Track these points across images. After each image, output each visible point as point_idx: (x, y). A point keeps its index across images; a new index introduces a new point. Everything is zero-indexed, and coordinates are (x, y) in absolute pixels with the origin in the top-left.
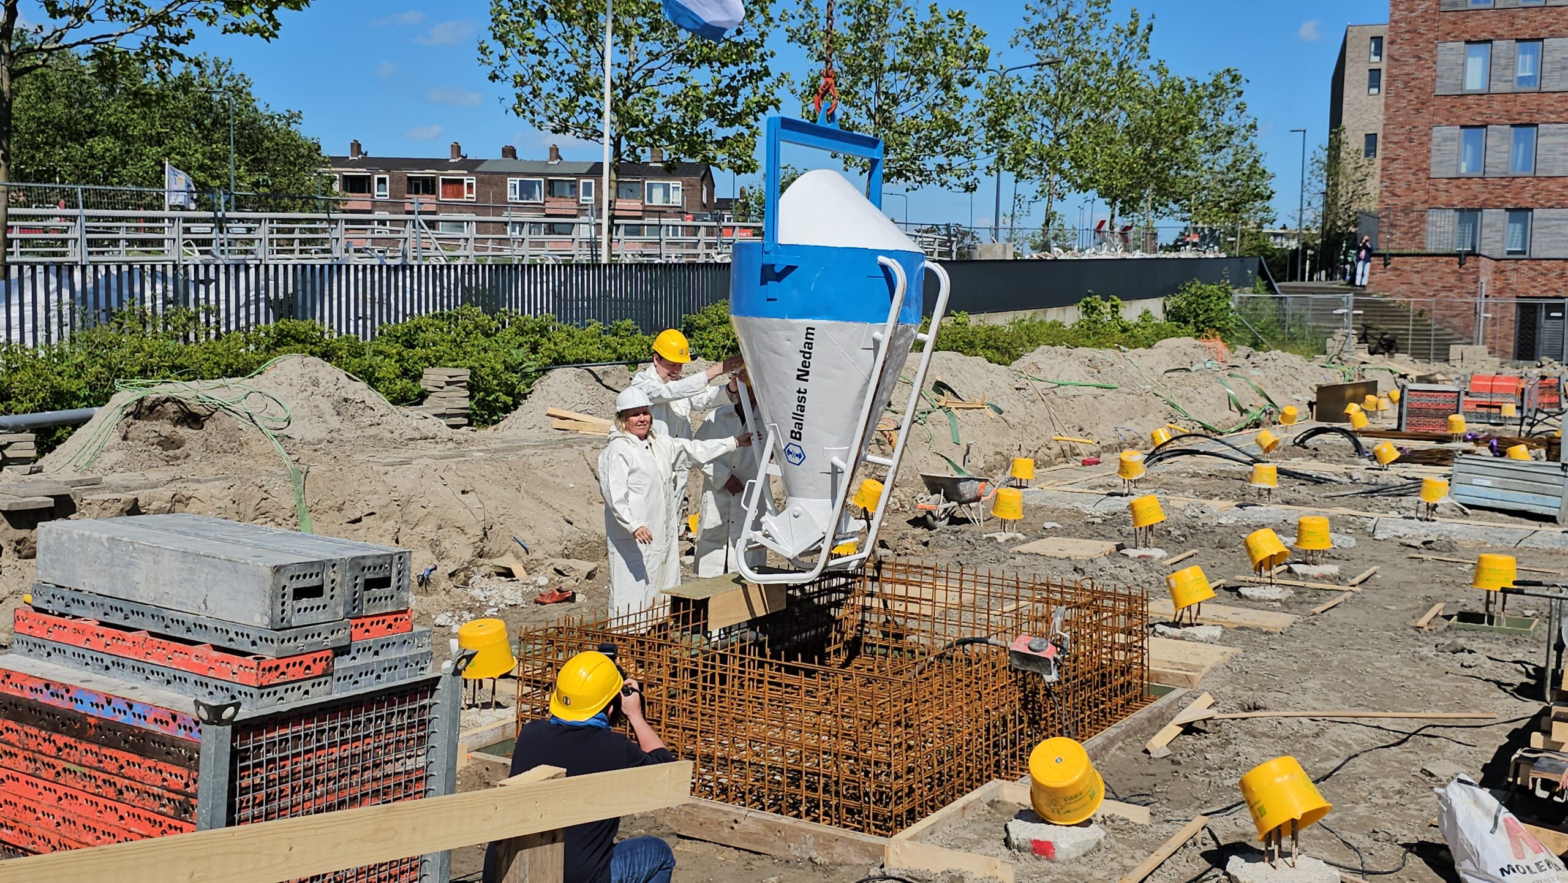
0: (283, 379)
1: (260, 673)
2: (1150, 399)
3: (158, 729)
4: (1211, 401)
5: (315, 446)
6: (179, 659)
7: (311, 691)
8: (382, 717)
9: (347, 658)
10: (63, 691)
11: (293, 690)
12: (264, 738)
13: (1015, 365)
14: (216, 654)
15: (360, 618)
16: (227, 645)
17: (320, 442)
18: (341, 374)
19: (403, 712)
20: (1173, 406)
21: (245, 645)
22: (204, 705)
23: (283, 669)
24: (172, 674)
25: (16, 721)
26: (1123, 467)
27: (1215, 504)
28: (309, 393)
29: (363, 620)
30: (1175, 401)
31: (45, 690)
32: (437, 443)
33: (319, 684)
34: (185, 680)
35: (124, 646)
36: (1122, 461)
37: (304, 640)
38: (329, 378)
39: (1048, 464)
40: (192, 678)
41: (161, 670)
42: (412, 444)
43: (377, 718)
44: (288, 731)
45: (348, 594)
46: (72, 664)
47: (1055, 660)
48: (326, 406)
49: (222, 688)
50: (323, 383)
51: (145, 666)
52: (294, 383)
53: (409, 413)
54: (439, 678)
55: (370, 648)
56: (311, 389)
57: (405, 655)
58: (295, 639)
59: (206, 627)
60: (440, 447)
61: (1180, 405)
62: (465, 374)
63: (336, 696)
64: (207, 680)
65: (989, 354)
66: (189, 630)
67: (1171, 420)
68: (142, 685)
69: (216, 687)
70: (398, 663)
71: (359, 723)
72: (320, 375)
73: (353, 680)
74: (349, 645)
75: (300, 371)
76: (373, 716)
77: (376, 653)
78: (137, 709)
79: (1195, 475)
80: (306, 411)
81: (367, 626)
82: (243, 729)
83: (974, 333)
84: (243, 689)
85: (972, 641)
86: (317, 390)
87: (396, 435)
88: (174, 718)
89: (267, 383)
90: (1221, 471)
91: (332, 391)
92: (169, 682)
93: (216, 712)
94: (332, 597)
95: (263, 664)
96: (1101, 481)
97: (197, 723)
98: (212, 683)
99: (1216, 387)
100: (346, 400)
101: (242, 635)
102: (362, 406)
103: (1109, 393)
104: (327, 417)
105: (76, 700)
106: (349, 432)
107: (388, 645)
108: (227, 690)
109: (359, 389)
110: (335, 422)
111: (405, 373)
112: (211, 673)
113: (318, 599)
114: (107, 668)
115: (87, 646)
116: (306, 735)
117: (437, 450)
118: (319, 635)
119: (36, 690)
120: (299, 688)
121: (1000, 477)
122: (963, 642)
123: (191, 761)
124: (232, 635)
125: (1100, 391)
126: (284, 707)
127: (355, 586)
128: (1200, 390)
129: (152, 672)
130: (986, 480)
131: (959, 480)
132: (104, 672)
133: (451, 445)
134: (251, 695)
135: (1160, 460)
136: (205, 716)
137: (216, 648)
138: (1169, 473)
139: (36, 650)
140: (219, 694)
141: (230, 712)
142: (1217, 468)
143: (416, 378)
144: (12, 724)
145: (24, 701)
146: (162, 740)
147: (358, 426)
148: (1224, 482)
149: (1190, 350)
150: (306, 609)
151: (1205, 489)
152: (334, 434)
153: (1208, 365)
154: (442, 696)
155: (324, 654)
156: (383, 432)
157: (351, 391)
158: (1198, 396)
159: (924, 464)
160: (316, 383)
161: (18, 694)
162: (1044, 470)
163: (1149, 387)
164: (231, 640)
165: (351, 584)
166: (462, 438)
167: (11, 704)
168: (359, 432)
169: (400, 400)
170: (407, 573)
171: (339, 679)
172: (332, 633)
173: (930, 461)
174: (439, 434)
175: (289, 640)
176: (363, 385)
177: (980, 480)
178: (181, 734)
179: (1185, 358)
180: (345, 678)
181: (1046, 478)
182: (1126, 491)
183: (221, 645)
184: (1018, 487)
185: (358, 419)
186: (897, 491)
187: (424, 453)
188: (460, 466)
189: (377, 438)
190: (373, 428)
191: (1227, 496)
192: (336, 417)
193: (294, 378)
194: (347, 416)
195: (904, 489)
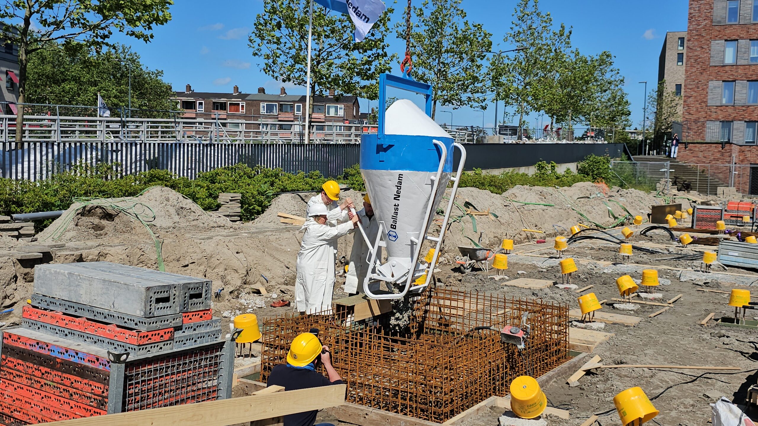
0: (152, 197)
1: (139, 338)
2: (570, 212)
3: (90, 365)
4: (600, 213)
5: (167, 230)
6: (101, 331)
7: (163, 347)
8: (197, 361)
9: (180, 332)
10: (45, 346)
11: (154, 347)
12: (140, 370)
13: (504, 194)
14: (118, 329)
15: (187, 313)
16: (123, 325)
17: (169, 228)
18: (180, 195)
19: (207, 358)
20: (581, 215)
21: (132, 325)
22: (112, 354)
23: (150, 337)
24: (97, 338)
25: (23, 360)
26: (557, 244)
27: (602, 263)
28: (164, 204)
29: (189, 314)
30: (582, 212)
31: (36, 345)
32: (225, 229)
33: (167, 344)
34: (103, 342)
35: (75, 325)
36: (556, 241)
37: (160, 323)
38: (174, 197)
39: (520, 242)
40: (106, 341)
41: (92, 337)
42: (213, 230)
43: (194, 361)
44: (152, 367)
45: (181, 299)
46: (49, 333)
47: (523, 338)
48: (172, 211)
49: (121, 346)
50: (171, 200)
51: (84, 334)
52: (158, 200)
53: (212, 214)
54: (224, 342)
55: (192, 327)
56: (165, 202)
57: (208, 331)
58: (156, 323)
59: (114, 316)
60: (226, 231)
61: (585, 215)
62: (239, 196)
63: (175, 350)
64: (114, 342)
65: (492, 189)
66: (105, 318)
67: (580, 222)
68: (82, 343)
69: (118, 345)
70: (205, 335)
71: (186, 363)
72: (170, 196)
73: (183, 343)
74: (182, 326)
75: (160, 194)
76: (192, 360)
77: (195, 330)
78: (80, 355)
79: (592, 249)
80: (163, 213)
81: (190, 317)
82: (130, 365)
83: (484, 179)
84: (131, 346)
85: (482, 328)
86: (168, 203)
87: (206, 225)
88: (98, 360)
89: (144, 199)
90: (605, 247)
91: (175, 203)
92: (95, 342)
93: (117, 358)
94: (174, 302)
95: (140, 334)
96: (546, 251)
97: (108, 362)
98: (116, 343)
99: (602, 206)
100: (182, 208)
101: (131, 320)
102: (190, 211)
103: (550, 208)
104: (173, 216)
105: (51, 351)
106: (183, 223)
107: (200, 326)
108: (123, 346)
109: (189, 203)
110: (176, 218)
111: (210, 195)
112: (116, 338)
113: (167, 303)
114: (66, 335)
115: (57, 324)
116: (160, 369)
118: (167, 321)
119: (32, 345)
120: (157, 346)
121: (496, 249)
122: (478, 329)
123: (105, 381)
124: (126, 320)
125: (546, 207)
126: (150, 355)
127: (185, 297)
128: (595, 207)
129: (88, 337)
130: (490, 250)
131: (477, 250)
132: (65, 337)
133: (232, 230)
134: (135, 349)
135: (575, 241)
136: (112, 359)
137: (118, 326)
138: (579, 248)
139: (33, 326)
140: (119, 348)
141: (124, 357)
142: (603, 245)
143: (216, 197)
144: (20, 362)
145: (26, 351)
146: (92, 370)
147: (188, 221)
148: (606, 252)
149: (589, 188)
150: (161, 308)
151: (597, 255)
152: (176, 224)
153: (599, 195)
154: (225, 351)
155: (170, 330)
156: (199, 223)
157: (184, 204)
158: (594, 210)
159: (460, 242)
160: (168, 200)
161: (23, 347)
162: (518, 245)
163: (569, 206)
164: (125, 322)
165: (183, 296)
166: (237, 227)
167: (20, 352)
168: (188, 224)
169: (207, 208)
170: (210, 291)
171: (177, 342)
172: (174, 320)
173: (462, 240)
174: (226, 224)
175: (153, 323)
176: (190, 201)
177: (487, 250)
178: (101, 367)
179: (587, 192)
180: (179, 342)
181: (519, 249)
182: (558, 256)
183: (121, 325)
184: (505, 253)
185: (187, 217)
186: (446, 255)
187: (219, 233)
188: (236, 240)
189: (196, 226)
190: (195, 221)
191: (607, 259)
192: (177, 216)
193: (158, 197)
194: (182, 216)
195: (450, 254)
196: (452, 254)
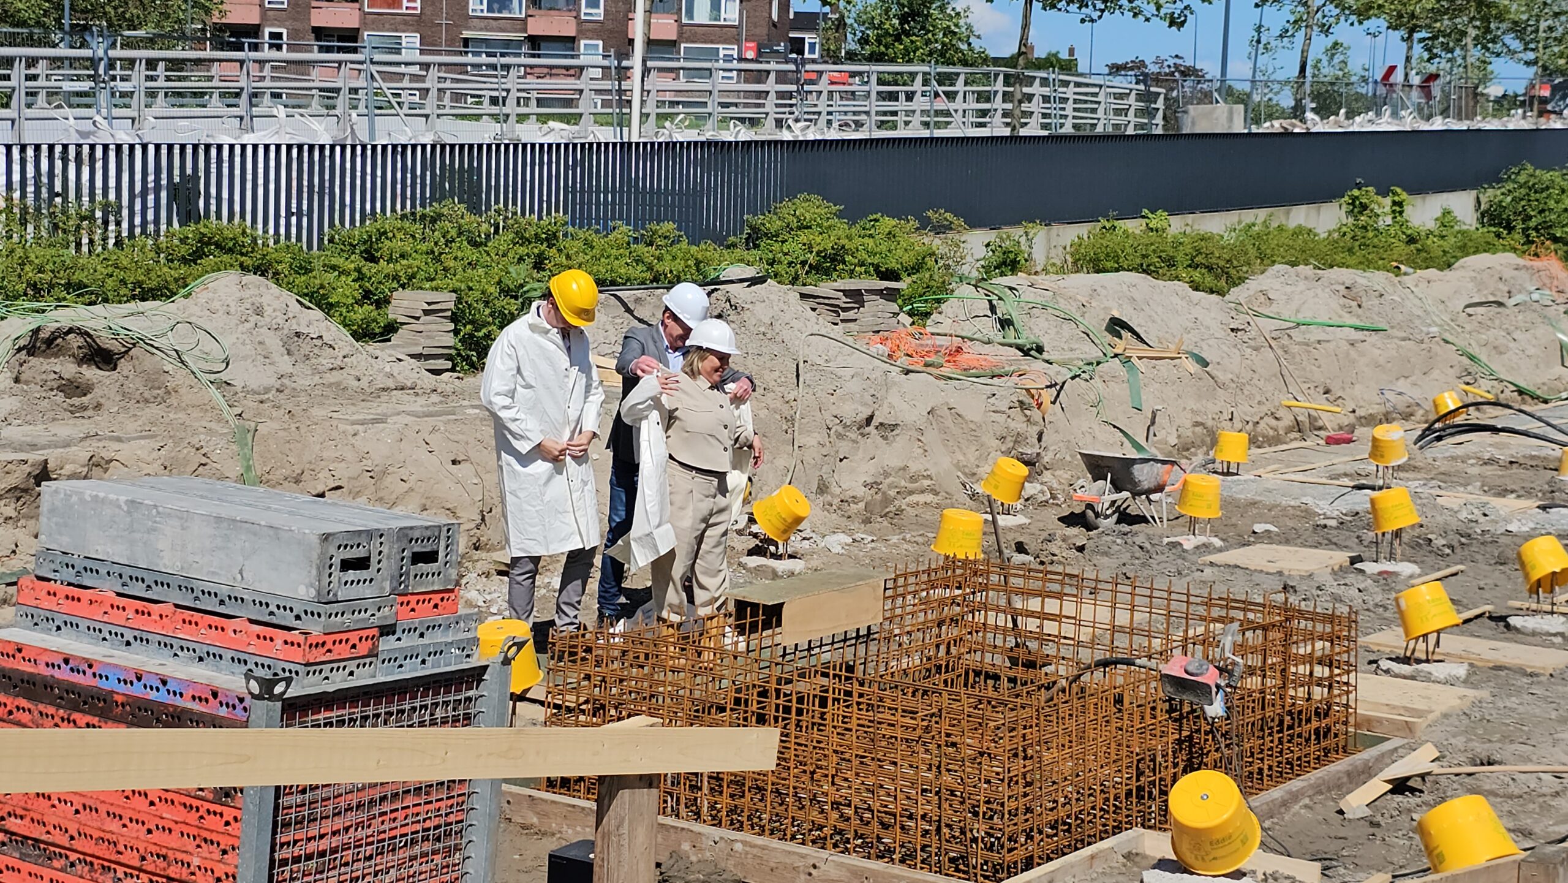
0: (216, 305)
3: (196, 707)
4: (1531, 351)
5: (261, 396)
7: (356, 672)
9: (392, 638)
10: (84, 666)
11: (338, 669)
13: (1235, 293)
14: (258, 628)
15: (406, 595)
16: (267, 619)
17: (267, 391)
18: (290, 298)
19: (448, 703)
20: (1472, 357)
21: (289, 620)
22: (256, 678)
23: (329, 646)
24: (205, 650)
25: (29, 699)
26: (1377, 449)
27: (1505, 504)
28: (251, 325)
29: (409, 598)
30: (1475, 350)
31: (63, 665)
32: (417, 394)
33: (364, 665)
34: (220, 657)
35: (150, 620)
36: (1375, 440)
37: (350, 616)
38: (276, 304)
39: (1275, 440)
40: (228, 655)
41: (192, 646)
42: (384, 396)
45: (395, 566)
46: (65, 633)
47: (1218, 686)
48: (274, 342)
49: (263, 665)
50: (268, 311)
51: (174, 642)
52: (232, 310)
53: (374, 351)
54: (486, 667)
55: (415, 629)
56: (254, 318)
57: (451, 639)
58: (343, 615)
59: (242, 600)
60: (421, 400)
61: (1483, 357)
63: (381, 679)
64: (246, 657)
65: (1197, 276)
66: (222, 602)
67: (1468, 378)
68: (172, 661)
69: (256, 664)
72: (265, 300)
73: (397, 663)
74: (395, 625)
75: (238, 295)
77: (422, 635)
78: (171, 686)
79: (1491, 461)
80: (248, 349)
81: (413, 605)
84: (288, 666)
85: (1115, 662)
86: (262, 322)
87: (364, 383)
88: (215, 694)
89: (195, 310)
90: (1533, 457)
91: (281, 322)
92: (202, 659)
93: (268, 686)
94: (379, 570)
95: (310, 639)
96: (1349, 468)
97: (242, 700)
98: (251, 660)
99: (1541, 330)
100: (298, 335)
101: (285, 608)
102: (319, 342)
103: (1374, 338)
104: (275, 357)
105: (101, 676)
106: (304, 378)
107: (433, 627)
109: (314, 320)
110: (285, 364)
111: (367, 296)
112: (251, 649)
113: (364, 571)
114: (129, 643)
115: (105, 619)
116: (350, 720)
117: (419, 404)
118: (366, 611)
119: (53, 665)
120: (344, 668)
121: (1199, 458)
122: (1104, 663)
124: (273, 608)
125: (1360, 335)
126: (329, 688)
127: (402, 559)
129: (182, 648)
130: (1173, 463)
131: (1134, 461)
132: (124, 648)
133: (435, 398)
134: (297, 673)
135: (1439, 439)
136: (256, 689)
137: (251, 621)
138: (1454, 458)
139: (43, 624)
140: (259, 671)
141: (281, 686)
142: (1528, 452)
143: (382, 304)
144: (24, 703)
145: (38, 677)
146: (201, 719)
147: (316, 371)
148: (1530, 473)
150: (352, 582)
151: (1498, 482)
152: (285, 381)
153: (1536, 296)
154: (489, 688)
155: (370, 633)
156: (345, 378)
157: (304, 322)
158: (1512, 345)
159: (1089, 438)
160: (259, 312)
161: (31, 670)
162: (1267, 449)
163: (1434, 329)
164: (271, 613)
165: (399, 557)
166: (449, 389)
167: (22, 681)
168: (316, 379)
169: (362, 334)
170: (455, 547)
171: (383, 661)
172: (379, 610)
173: (1098, 434)
174: (419, 382)
175: (336, 615)
176: (318, 314)
177: (1164, 462)
178: (223, 712)
179: (1501, 285)
180: (390, 661)
181: (1268, 461)
182: (1381, 482)
183: (261, 619)
184: (1222, 474)
185: (314, 361)
186: (1047, 476)
187: (401, 408)
188: (448, 427)
189: (340, 388)
190: (334, 372)
191: (1528, 493)
192: (286, 357)
193: (232, 304)
194: (297, 356)
195: (1058, 473)
196: (1064, 475)
